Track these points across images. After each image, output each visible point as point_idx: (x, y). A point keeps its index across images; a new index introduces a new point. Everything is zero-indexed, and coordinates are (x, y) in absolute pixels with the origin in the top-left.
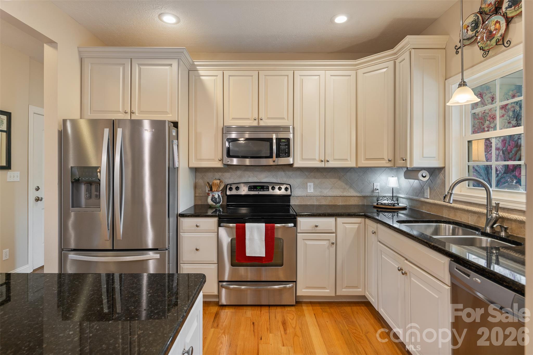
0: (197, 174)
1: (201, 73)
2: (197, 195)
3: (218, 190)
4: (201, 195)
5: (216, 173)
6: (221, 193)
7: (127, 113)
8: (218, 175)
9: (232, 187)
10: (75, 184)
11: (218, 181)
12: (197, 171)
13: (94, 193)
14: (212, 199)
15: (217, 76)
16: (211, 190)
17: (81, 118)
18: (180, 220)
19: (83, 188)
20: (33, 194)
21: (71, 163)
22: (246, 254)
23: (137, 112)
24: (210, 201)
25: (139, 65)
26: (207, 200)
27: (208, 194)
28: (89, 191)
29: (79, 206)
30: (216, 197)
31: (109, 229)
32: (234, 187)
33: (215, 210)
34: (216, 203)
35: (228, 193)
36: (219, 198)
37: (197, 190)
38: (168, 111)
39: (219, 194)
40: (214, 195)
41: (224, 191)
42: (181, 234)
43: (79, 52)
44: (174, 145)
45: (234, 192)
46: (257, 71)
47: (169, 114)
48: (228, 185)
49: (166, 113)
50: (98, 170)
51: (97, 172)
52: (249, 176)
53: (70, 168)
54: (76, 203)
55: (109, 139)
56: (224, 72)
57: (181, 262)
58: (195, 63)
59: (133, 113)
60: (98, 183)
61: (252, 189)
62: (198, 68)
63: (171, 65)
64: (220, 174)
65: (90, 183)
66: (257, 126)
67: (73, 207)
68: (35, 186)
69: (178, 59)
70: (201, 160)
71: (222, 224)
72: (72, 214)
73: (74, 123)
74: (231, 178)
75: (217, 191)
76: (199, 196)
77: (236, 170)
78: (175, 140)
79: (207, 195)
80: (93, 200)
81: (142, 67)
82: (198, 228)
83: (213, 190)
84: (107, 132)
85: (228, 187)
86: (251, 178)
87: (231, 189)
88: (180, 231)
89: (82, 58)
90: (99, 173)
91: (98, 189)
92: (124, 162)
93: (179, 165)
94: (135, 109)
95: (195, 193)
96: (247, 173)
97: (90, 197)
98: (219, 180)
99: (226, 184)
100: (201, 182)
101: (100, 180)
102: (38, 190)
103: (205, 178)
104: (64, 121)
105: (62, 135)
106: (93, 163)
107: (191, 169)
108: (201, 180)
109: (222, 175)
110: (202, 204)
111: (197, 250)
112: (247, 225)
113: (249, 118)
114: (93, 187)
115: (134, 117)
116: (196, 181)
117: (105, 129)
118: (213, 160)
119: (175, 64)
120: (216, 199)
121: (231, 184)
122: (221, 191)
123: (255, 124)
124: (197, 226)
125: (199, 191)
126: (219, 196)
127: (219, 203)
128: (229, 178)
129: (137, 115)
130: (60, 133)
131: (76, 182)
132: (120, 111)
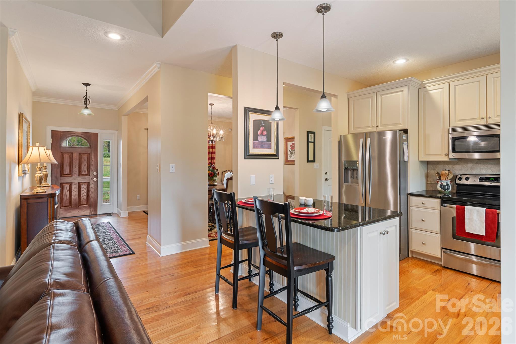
0: (428, 166)
1: (429, 88)
2: (429, 182)
3: (447, 179)
4: (432, 183)
5: (446, 165)
6: (450, 182)
7: (374, 127)
8: (448, 167)
9: (461, 177)
10: (346, 170)
11: (447, 172)
12: (428, 164)
13: (355, 176)
14: (441, 186)
15: (443, 88)
16: (440, 179)
17: (348, 134)
18: (409, 197)
19: (350, 173)
20: (324, 177)
21: (343, 159)
22: (465, 230)
23: (380, 126)
24: (439, 188)
25: (381, 95)
26: (437, 187)
27: (438, 182)
28: (353, 174)
29: (348, 182)
30: (445, 185)
31: (363, 196)
32: (464, 177)
33: (444, 195)
34: (445, 189)
35: (458, 182)
36: (447, 186)
37: (428, 178)
38: (400, 123)
39: (448, 183)
40: (442, 183)
41: (453, 179)
42: (411, 208)
43: (348, 95)
44: (404, 146)
45: (464, 182)
46: (484, 76)
47: (402, 125)
48: (458, 176)
49: (400, 124)
50: (357, 163)
51: (357, 164)
52: (482, 169)
53: (343, 161)
54: (346, 181)
55: (363, 145)
56: (450, 83)
57: (410, 228)
58: (424, 82)
59: (377, 127)
60: (357, 170)
61: (484, 180)
62: (426, 85)
63: (403, 91)
64: (450, 166)
65: (353, 170)
66: (484, 124)
67: (345, 183)
68: (325, 172)
69: (408, 85)
70: (429, 155)
71: (444, 204)
72: (344, 186)
73: (345, 136)
74: (462, 169)
75: (445, 180)
76: (430, 183)
77: (467, 163)
78: (405, 143)
79: (436, 182)
80: (355, 180)
81: (383, 96)
82: (423, 205)
83: (442, 179)
84: (362, 140)
85: (458, 177)
86: (483, 170)
87: (460, 179)
88: (409, 206)
89: (349, 98)
90: (358, 165)
91: (357, 174)
92: (372, 158)
93: (409, 159)
94: (379, 124)
95: (427, 181)
96: (480, 165)
97: (353, 178)
98: (449, 171)
99: (455, 174)
100: (432, 172)
101: (358, 169)
102: (326, 174)
103: (436, 169)
104: (341, 136)
105: (340, 143)
106: (355, 159)
107: (422, 162)
108: (433, 171)
109: (452, 167)
110: (434, 190)
111: (422, 220)
112: (466, 207)
113: (476, 118)
114: (355, 172)
115: (378, 130)
116: (428, 172)
117: (361, 139)
118: (441, 155)
119: (405, 89)
120: (444, 186)
121: (461, 175)
122: (450, 180)
123: (483, 122)
124: (422, 203)
125: (430, 180)
126: (447, 184)
127: (448, 189)
128: (459, 170)
129: (380, 127)
130: (339, 142)
131: (346, 169)
132: (370, 126)
